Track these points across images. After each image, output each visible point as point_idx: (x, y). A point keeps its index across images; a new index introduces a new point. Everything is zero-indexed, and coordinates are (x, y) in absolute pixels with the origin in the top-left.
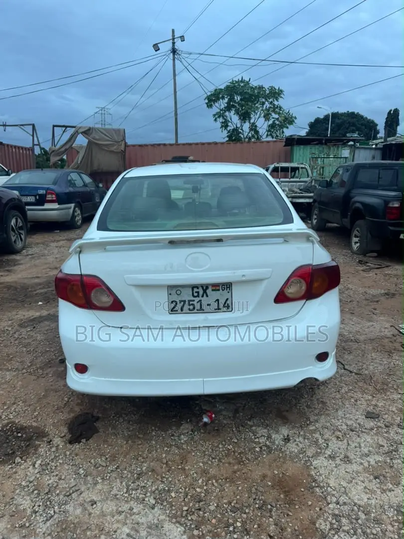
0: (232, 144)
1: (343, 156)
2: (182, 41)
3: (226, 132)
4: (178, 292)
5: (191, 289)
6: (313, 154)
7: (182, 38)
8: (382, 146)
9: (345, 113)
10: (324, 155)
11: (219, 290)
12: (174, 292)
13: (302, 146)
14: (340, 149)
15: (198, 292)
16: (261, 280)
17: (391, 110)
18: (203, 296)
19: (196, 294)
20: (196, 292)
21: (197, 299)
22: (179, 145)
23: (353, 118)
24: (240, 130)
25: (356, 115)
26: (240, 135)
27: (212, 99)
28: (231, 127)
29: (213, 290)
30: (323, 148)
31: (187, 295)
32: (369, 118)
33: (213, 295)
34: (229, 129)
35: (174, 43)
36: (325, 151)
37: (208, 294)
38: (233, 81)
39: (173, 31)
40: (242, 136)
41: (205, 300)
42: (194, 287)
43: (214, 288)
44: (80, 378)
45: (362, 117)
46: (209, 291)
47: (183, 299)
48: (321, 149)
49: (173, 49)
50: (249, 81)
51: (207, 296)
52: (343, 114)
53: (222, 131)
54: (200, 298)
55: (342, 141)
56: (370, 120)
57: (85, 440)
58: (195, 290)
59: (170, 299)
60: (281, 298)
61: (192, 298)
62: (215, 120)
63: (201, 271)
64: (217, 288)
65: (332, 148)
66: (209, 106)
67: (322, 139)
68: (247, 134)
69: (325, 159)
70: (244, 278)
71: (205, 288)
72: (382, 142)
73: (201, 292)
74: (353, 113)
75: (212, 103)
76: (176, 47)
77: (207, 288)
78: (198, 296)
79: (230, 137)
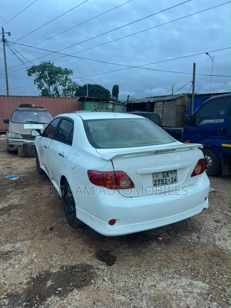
0: (44, 98)
1: (109, 108)
2: (9, 35)
3: (40, 91)
4: (157, 176)
5: (162, 174)
6: (95, 106)
7: (9, 34)
8: (126, 104)
9: (94, 85)
10: (101, 107)
11: (172, 173)
12: (155, 176)
13: (89, 102)
14: (108, 105)
15: (165, 175)
16: (187, 167)
17: (114, 86)
18: (167, 177)
19: (164, 176)
20: (164, 175)
21: (165, 178)
22: (10, 96)
23: (98, 87)
24: (48, 91)
25: (99, 86)
26: (49, 93)
27: (31, 71)
28: (43, 88)
29: (171, 173)
30: (100, 104)
31: (160, 177)
32: (106, 88)
33: (171, 176)
34: (42, 89)
35: (3, 36)
36: (101, 105)
37: (169, 175)
38: (44, 62)
39: (3, 29)
40: (50, 94)
41: (168, 178)
42: (163, 173)
43: (171, 172)
44: (112, 227)
45: (102, 88)
46: (169, 174)
47: (159, 179)
48: (99, 104)
49: (3, 39)
50: (53, 64)
51: (168, 176)
52: (93, 85)
53: (38, 90)
54: (166, 178)
55: (106, 100)
56: (106, 89)
57: (115, 262)
58: (164, 174)
59: (153, 179)
60: (194, 174)
61: (163, 178)
62: (35, 83)
63: (168, 165)
64: (172, 172)
65: (104, 104)
66: (29, 75)
67: (99, 99)
68: (52, 93)
69: (101, 109)
70: (184, 167)
71: (167, 172)
72: (126, 102)
73: (166, 175)
74: (98, 85)
75: (31, 74)
76: (5, 38)
77: (168, 172)
78: (165, 177)
79: (43, 93)
